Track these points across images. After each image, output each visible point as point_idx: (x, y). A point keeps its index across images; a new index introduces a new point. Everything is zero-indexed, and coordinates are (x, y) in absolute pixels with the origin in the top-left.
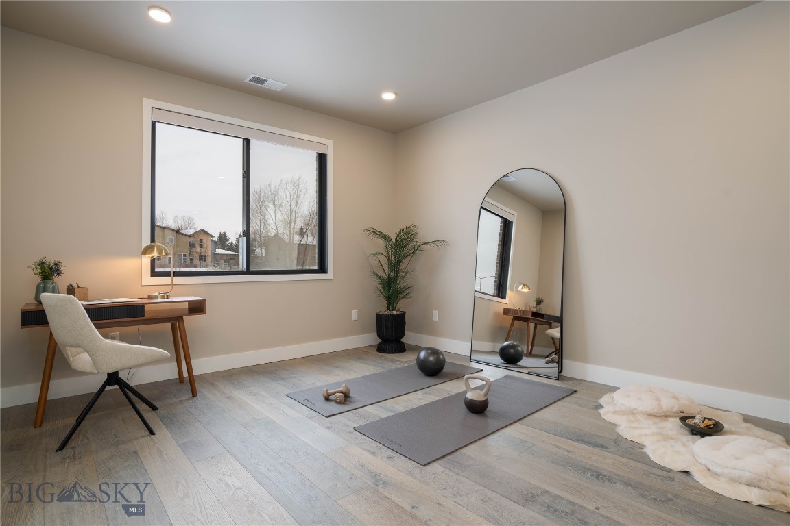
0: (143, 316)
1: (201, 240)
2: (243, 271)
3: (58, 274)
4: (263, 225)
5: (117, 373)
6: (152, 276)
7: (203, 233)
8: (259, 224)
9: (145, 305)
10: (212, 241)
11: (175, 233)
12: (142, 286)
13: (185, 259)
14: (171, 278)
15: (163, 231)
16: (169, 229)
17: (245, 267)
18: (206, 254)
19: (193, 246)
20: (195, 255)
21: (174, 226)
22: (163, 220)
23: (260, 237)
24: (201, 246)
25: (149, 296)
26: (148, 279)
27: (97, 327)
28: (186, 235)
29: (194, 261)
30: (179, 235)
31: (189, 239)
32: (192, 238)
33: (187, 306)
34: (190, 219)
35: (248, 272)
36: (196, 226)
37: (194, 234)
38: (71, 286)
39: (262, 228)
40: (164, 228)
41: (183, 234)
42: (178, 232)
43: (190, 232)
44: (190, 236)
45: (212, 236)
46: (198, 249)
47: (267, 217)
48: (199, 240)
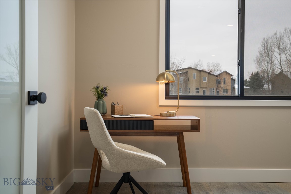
0: (153, 129)
1: (225, 79)
2: (238, 96)
3: (106, 95)
4: (270, 65)
5: (129, 173)
6: (166, 98)
7: (225, 73)
8: (267, 64)
9: (154, 121)
10: (232, 79)
11: (207, 74)
12: (160, 106)
13: (214, 92)
14: (177, 100)
15: (200, 73)
16: (204, 71)
17: (239, 94)
18: (228, 88)
19: (219, 83)
20: (220, 89)
21: (207, 70)
22: (200, 66)
23: (268, 74)
24: (224, 83)
25: (161, 114)
26: (163, 101)
27: (111, 134)
28: (214, 75)
29: (219, 93)
30: (210, 75)
31: (216, 78)
32: (218, 77)
33: (190, 124)
34: (218, 64)
35: (242, 97)
36: (221, 69)
37: (219, 75)
38: (114, 104)
39: (269, 68)
40: (201, 71)
41: (212, 75)
42: (209, 73)
43: (217, 73)
44: (217, 76)
45: (232, 76)
46: (222, 85)
47: (273, 59)
48: (223, 78)
